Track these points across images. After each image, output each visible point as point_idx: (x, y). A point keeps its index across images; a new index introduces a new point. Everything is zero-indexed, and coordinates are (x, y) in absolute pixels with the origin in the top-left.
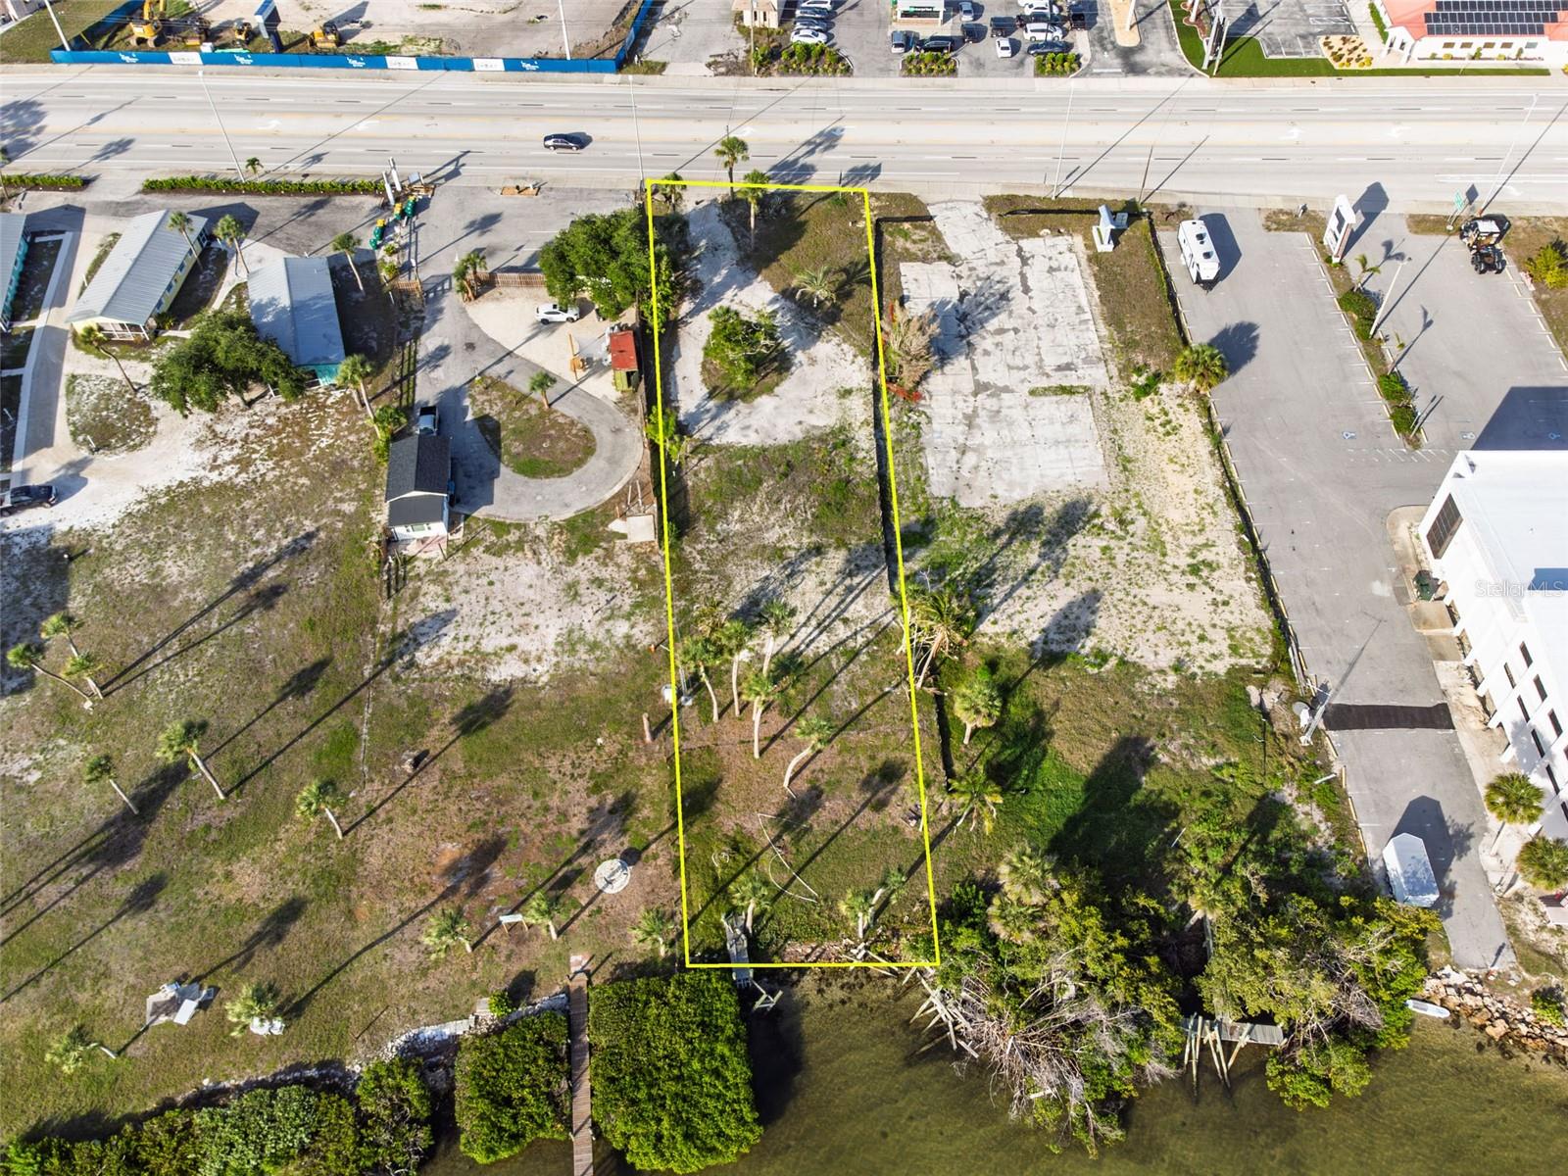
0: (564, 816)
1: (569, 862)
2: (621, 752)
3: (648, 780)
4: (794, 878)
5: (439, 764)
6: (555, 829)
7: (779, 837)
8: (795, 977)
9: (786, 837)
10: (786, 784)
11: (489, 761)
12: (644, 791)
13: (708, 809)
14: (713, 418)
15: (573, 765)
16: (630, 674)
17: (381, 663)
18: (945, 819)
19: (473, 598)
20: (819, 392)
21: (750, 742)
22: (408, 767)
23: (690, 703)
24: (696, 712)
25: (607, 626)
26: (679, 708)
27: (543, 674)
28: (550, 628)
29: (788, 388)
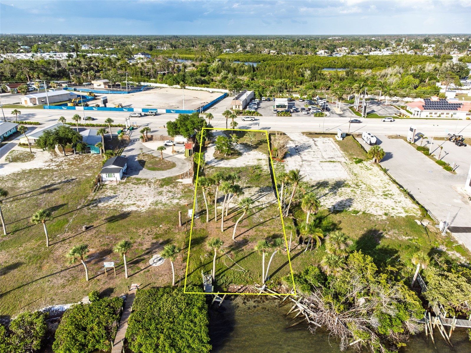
0: (141, 244)
1: (140, 256)
2: (169, 229)
4: (235, 264)
7: (230, 252)
9: (232, 252)
10: (233, 238)
14: (215, 162)
15: (149, 231)
16: (176, 211)
17: (85, 205)
18: (299, 250)
19: (124, 193)
20: (251, 159)
21: (220, 228)
22: (84, 229)
23: (198, 218)
24: (200, 220)
25: (171, 200)
26: (194, 219)
27: (144, 210)
28: (150, 200)
29: (240, 158)
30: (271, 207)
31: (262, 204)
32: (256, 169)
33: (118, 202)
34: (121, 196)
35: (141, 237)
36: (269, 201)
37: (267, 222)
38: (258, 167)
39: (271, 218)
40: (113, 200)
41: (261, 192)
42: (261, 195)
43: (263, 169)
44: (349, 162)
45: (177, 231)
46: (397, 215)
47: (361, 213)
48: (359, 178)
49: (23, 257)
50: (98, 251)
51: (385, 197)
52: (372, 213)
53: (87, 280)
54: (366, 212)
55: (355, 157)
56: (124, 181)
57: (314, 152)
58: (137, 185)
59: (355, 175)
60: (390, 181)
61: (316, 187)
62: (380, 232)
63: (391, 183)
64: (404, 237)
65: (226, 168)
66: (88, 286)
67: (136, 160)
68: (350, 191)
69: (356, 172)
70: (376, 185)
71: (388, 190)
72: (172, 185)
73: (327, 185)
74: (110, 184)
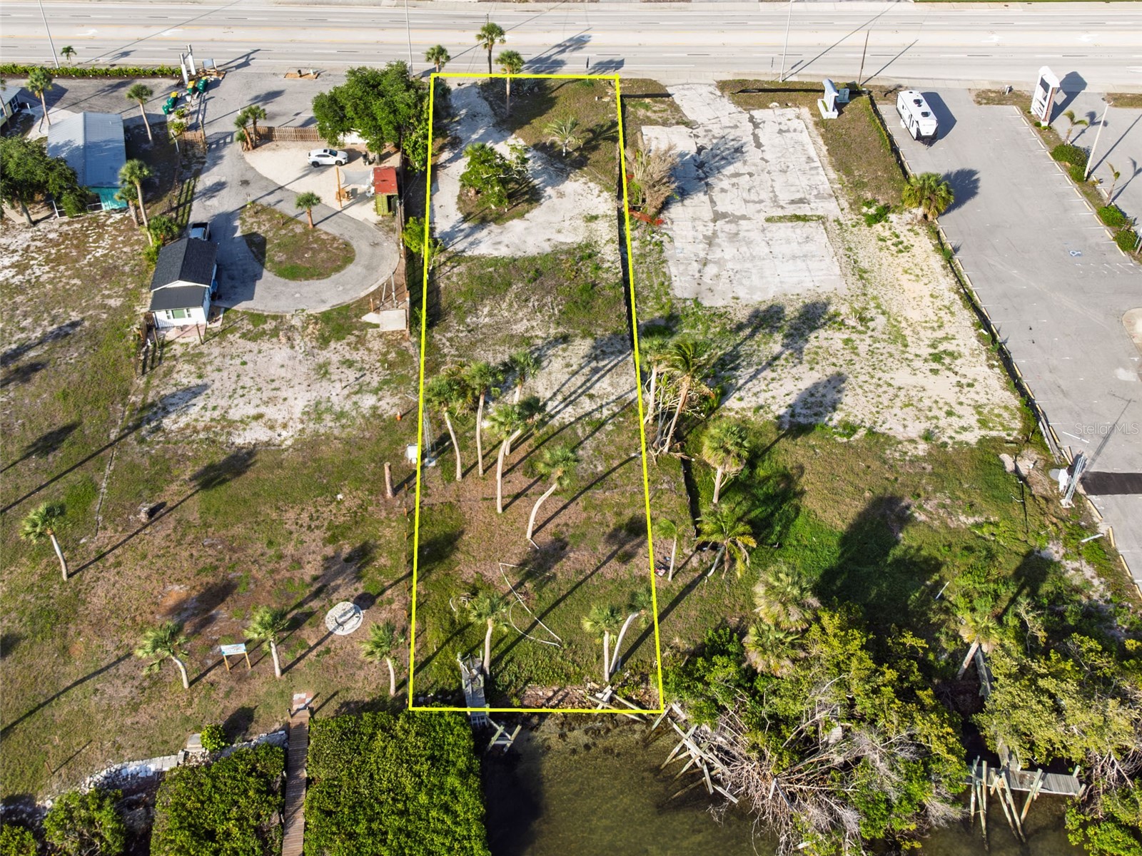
0: (298, 563)
1: (300, 605)
2: (361, 506)
3: (387, 532)
4: (536, 623)
5: (176, 515)
6: (288, 575)
7: (521, 584)
8: (535, 720)
9: (528, 585)
10: (529, 535)
11: (226, 513)
12: (382, 541)
13: (448, 557)
14: (466, 236)
15: (311, 518)
16: (374, 440)
17: (128, 428)
18: (695, 570)
19: (225, 374)
20: (567, 218)
21: (493, 499)
22: (143, 517)
23: (433, 464)
24: (439, 472)
25: (355, 398)
26: (423, 467)
27: (287, 437)
28: (299, 401)
29: (537, 214)
30: (623, 416)
31: (601, 407)
32: (582, 259)
33: (214, 408)
34: (217, 385)
35: (295, 535)
36: (620, 392)
37: (614, 475)
38: (587, 253)
39: (625, 457)
40: (200, 401)
41: (596, 358)
42: (595, 370)
43: (603, 260)
44: (848, 218)
45: (384, 514)
46: (959, 437)
47: (861, 433)
48: (870, 291)
49: (14, 615)
50: (195, 594)
51: (935, 366)
52: (891, 433)
53: (186, 685)
54: (878, 429)
55: (869, 196)
56: (217, 326)
57: (751, 175)
58: (253, 339)
59: (862, 274)
60: (957, 297)
61: (748, 331)
62: (903, 504)
63: (959, 304)
64: (963, 518)
65: (496, 262)
66: (190, 703)
67: (238, 234)
68: (841, 345)
69: (864, 264)
70: (914, 315)
71: (946, 338)
72: (352, 339)
73: (779, 319)
74: (181, 341)
